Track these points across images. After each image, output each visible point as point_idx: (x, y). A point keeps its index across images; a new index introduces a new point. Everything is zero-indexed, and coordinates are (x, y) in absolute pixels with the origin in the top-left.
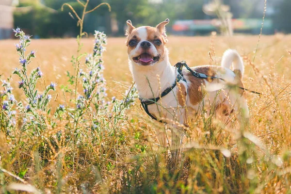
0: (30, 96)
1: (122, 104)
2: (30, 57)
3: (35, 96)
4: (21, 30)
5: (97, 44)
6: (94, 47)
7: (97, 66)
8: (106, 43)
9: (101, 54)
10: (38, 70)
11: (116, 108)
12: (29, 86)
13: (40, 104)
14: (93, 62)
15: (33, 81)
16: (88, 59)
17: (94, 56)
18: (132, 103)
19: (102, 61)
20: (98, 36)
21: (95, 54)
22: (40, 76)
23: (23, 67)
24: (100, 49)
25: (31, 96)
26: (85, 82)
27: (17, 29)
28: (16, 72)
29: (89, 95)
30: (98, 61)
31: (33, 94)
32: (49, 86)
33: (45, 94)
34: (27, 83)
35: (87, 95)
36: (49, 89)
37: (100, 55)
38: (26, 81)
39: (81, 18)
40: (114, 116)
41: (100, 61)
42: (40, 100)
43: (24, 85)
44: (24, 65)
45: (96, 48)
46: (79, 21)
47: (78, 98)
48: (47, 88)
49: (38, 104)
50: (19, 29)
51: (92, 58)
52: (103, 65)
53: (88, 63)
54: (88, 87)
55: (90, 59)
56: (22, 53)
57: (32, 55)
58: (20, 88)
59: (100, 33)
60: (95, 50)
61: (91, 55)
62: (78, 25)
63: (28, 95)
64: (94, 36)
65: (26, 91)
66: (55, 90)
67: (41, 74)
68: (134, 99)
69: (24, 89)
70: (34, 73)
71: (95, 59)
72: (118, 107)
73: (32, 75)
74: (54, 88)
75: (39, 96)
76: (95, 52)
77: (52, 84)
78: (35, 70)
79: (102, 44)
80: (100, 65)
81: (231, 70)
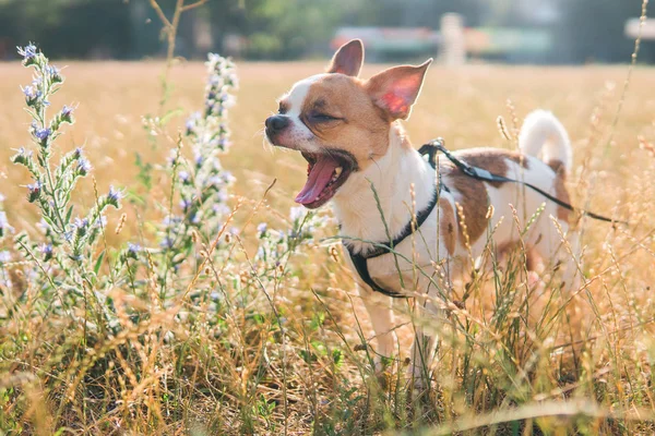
0: (56, 222)
1: (281, 241)
2: (59, 122)
3: (67, 222)
4: (37, 52)
5: (214, 88)
6: (207, 95)
7: (215, 142)
8: (237, 86)
9: (225, 112)
10: (77, 155)
11: (268, 251)
12: (53, 195)
13: (80, 243)
14: (205, 133)
15: (66, 184)
16: (192, 124)
17: (205, 118)
18: (307, 241)
19: (227, 129)
20: (217, 69)
21: (209, 112)
22: (83, 172)
23: (39, 148)
24: (221, 101)
25: (59, 221)
26: (186, 182)
27: (28, 49)
28: (20, 159)
29: (193, 215)
30: (218, 130)
31: (63, 216)
32: (105, 196)
33: (95, 216)
34: (49, 189)
35: (190, 213)
36: (104, 205)
37: (220, 114)
38: (47, 184)
39: (171, 22)
40: (261, 271)
41: (222, 130)
42: (81, 232)
43: (42, 193)
44: (44, 143)
45: (211, 96)
46: (166, 29)
47: (166, 222)
48: (101, 201)
49: (77, 242)
50: (34, 48)
51: (201, 122)
52: (230, 139)
53: (191, 136)
54: (192, 194)
55: (197, 123)
56: (38, 110)
57: (66, 117)
58: (31, 201)
59: (222, 59)
60: (211, 102)
61: (199, 115)
62: (162, 37)
63: (52, 218)
64: (207, 67)
65: (47, 210)
66: (120, 206)
67: (88, 166)
68: (313, 230)
69: (43, 203)
70: (68, 163)
71: (209, 125)
72: (272, 249)
73: (63, 168)
74: (118, 201)
75: (80, 224)
76: (211, 108)
77: (113, 193)
78: (70, 155)
79: (225, 88)
80: (222, 141)
81: (541, 160)
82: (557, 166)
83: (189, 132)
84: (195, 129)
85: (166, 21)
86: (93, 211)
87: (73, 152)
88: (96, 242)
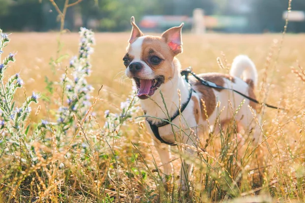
0: (6, 110)
1: (116, 119)
2: (7, 61)
3: (12, 110)
5: (83, 44)
6: (80, 48)
7: (84, 71)
8: (94, 43)
9: (89, 56)
10: (16, 77)
11: (110, 124)
12: (5, 97)
13: (18, 120)
14: (79, 67)
15: (11, 91)
16: (72, 62)
17: (79, 59)
18: (129, 119)
19: (90, 64)
20: (85, 35)
21: (81, 56)
22: (19, 85)
24: (87, 51)
25: (8, 110)
26: (70, 90)
29: (73, 106)
30: (85, 65)
31: (10, 107)
32: (31, 97)
33: (25, 107)
34: (3, 94)
35: (72, 105)
36: (30, 101)
37: (86, 57)
39: (62, 12)
40: (107, 134)
41: (87, 65)
42: (19, 115)
45: (82, 48)
46: (60, 16)
47: (60, 110)
48: (28, 99)
49: (17, 120)
51: (77, 61)
52: (91, 69)
53: (72, 67)
54: (73, 96)
55: (75, 62)
57: (11, 58)
59: (87, 30)
60: (82, 51)
61: (76, 57)
62: (58, 19)
63: (4, 108)
64: (79, 34)
65: (2, 104)
66: (38, 102)
67: (22, 82)
68: (132, 114)
70: (12, 81)
71: (81, 62)
72: (112, 123)
73: (10, 83)
74: (37, 100)
75: (18, 110)
76: (82, 54)
77: (34, 95)
78: (13, 77)
79: (89, 44)
80: (87, 70)
81: (242, 79)
83: (71, 66)
84: (75, 64)
85: (60, 12)
86: (24, 104)
87: (15, 76)
88: (26, 120)
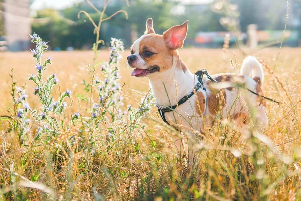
1: (138, 112)
2: (46, 64)
3: (50, 103)
4: (37, 36)
5: (113, 52)
6: (111, 55)
7: (113, 74)
9: (118, 62)
10: (53, 77)
11: (132, 116)
12: (44, 92)
13: (55, 111)
14: (109, 70)
15: (49, 88)
16: (104, 66)
17: (110, 64)
18: (148, 111)
19: (118, 68)
20: (115, 44)
22: (55, 83)
23: (38, 73)
24: (116, 57)
25: (46, 103)
26: (101, 90)
27: (34, 35)
28: (31, 79)
30: (115, 69)
31: (49, 101)
32: (65, 93)
33: (61, 101)
34: (42, 90)
36: (64, 96)
37: (116, 62)
38: (42, 88)
40: (130, 124)
41: (117, 69)
42: (55, 107)
43: (40, 91)
44: (40, 72)
45: (112, 55)
46: (96, 29)
47: (93, 106)
49: (53, 111)
50: (36, 35)
51: (108, 66)
52: (120, 72)
53: (104, 71)
54: (104, 95)
55: (106, 66)
56: (38, 59)
57: (49, 61)
58: (35, 94)
59: (117, 40)
60: (112, 58)
61: (107, 63)
62: (95, 32)
63: (44, 102)
64: (111, 43)
65: (41, 98)
66: (71, 97)
67: (57, 81)
68: (150, 108)
69: (40, 95)
70: (50, 80)
71: (111, 67)
72: (134, 115)
73: (48, 82)
74: (70, 95)
75: (54, 104)
76: (111, 60)
77: (68, 92)
78: (51, 76)
79: (118, 52)
80: (116, 73)
81: (251, 77)
82: (257, 80)
85: (96, 26)
86: (60, 99)
87: (52, 76)
88: (62, 112)
